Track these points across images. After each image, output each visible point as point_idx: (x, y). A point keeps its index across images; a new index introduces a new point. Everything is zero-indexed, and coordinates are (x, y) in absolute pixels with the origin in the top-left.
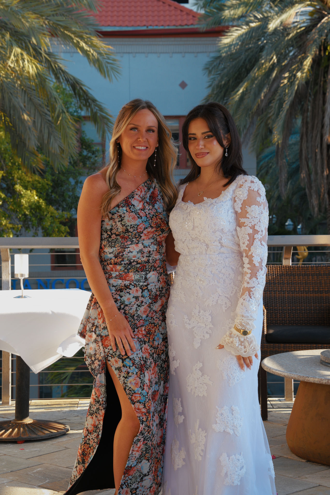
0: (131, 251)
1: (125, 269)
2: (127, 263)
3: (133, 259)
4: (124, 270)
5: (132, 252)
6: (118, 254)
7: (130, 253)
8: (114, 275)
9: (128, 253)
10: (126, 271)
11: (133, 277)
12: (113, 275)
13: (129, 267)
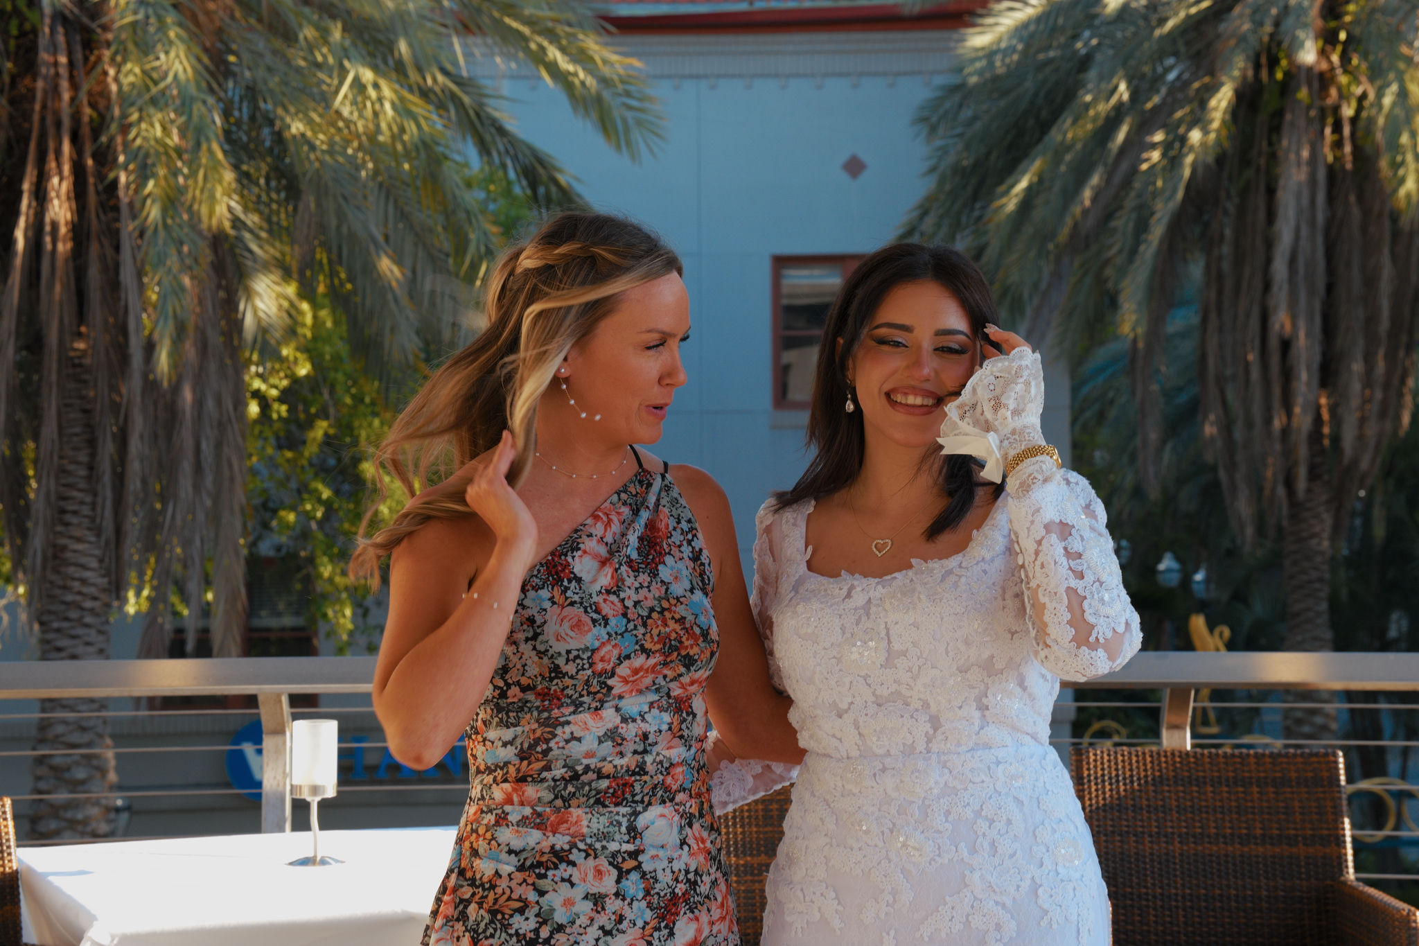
0: (575, 735)
1: (556, 797)
2: (563, 778)
3: (585, 762)
4: (551, 802)
5: (579, 740)
6: (530, 747)
7: (574, 742)
8: (514, 818)
9: (567, 741)
10: (559, 802)
11: (585, 823)
12: (510, 818)
13: (571, 789)
